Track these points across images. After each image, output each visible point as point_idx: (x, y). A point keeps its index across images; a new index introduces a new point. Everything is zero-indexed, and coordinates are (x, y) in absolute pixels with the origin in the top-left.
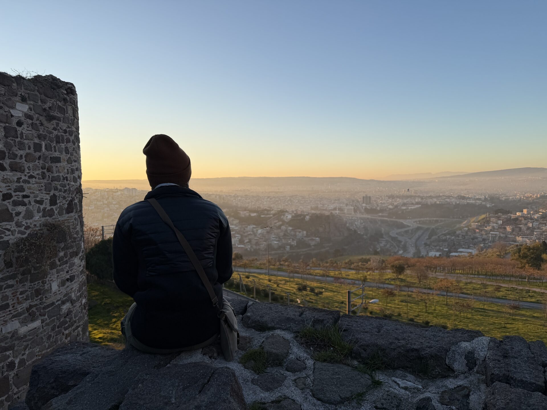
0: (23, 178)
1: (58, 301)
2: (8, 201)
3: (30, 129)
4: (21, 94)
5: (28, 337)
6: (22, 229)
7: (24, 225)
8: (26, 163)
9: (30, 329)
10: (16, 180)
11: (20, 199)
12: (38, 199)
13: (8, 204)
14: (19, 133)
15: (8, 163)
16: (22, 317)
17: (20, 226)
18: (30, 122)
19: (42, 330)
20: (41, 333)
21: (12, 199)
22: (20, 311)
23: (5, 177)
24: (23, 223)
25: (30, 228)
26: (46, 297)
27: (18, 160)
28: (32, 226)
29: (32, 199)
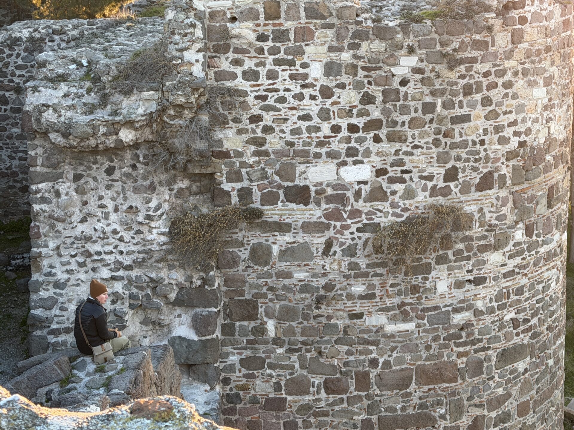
0: (405, 149)
1: (446, 306)
2: (382, 177)
3: (419, 85)
4: (408, 45)
5: (397, 339)
6: (398, 211)
7: (400, 206)
8: (409, 130)
9: (400, 330)
10: (393, 152)
11: (399, 175)
12: (424, 174)
13: (382, 181)
14: (402, 94)
15: (385, 134)
16: (390, 313)
17: (395, 208)
18: (419, 77)
19: (417, 335)
20: (416, 338)
21: (388, 175)
22: (388, 305)
23: (380, 150)
24: (399, 204)
25: (410, 210)
26: (426, 297)
27: (398, 128)
28: (413, 208)
29: (415, 175)
